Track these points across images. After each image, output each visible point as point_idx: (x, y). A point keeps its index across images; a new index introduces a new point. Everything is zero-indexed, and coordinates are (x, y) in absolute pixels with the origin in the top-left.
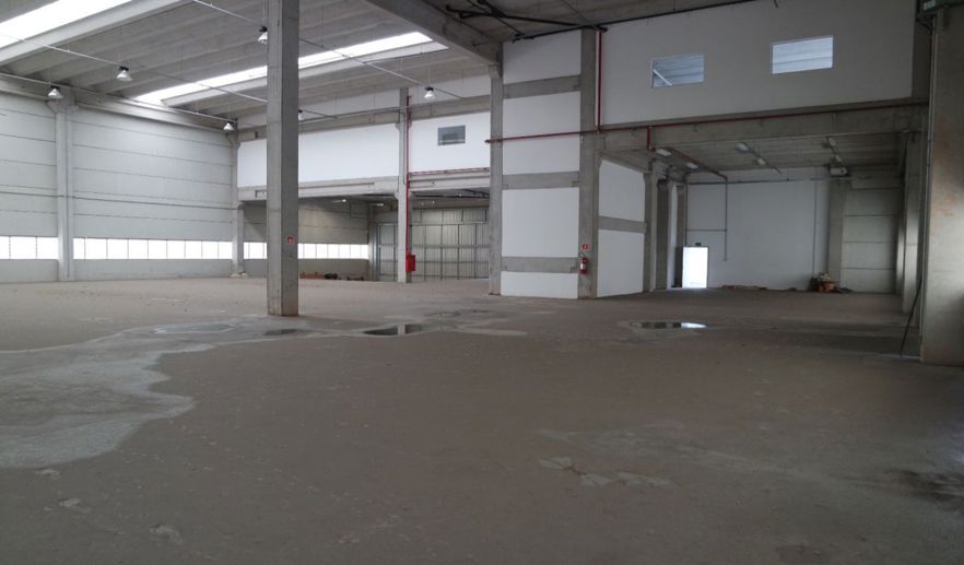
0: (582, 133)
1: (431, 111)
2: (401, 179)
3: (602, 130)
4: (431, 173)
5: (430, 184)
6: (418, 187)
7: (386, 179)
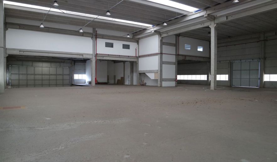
0: (176, 55)
1: (103, 37)
2: (93, 55)
3: (179, 55)
4: (103, 54)
5: (102, 57)
6: (99, 58)
7: (88, 54)
